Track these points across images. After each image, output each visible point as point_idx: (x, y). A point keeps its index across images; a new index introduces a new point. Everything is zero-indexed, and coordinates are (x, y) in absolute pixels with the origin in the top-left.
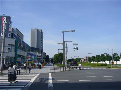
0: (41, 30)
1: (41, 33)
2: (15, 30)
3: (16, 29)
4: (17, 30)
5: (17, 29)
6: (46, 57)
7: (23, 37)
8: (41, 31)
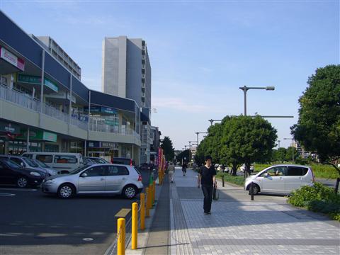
0: (143, 43)
1: (143, 53)
2: (46, 43)
3: (48, 41)
4: (52, 46)
5: (54, 42)
6: (161, 144)
7: (79, 75)
8: (140, 47)
